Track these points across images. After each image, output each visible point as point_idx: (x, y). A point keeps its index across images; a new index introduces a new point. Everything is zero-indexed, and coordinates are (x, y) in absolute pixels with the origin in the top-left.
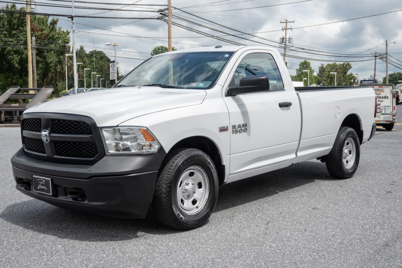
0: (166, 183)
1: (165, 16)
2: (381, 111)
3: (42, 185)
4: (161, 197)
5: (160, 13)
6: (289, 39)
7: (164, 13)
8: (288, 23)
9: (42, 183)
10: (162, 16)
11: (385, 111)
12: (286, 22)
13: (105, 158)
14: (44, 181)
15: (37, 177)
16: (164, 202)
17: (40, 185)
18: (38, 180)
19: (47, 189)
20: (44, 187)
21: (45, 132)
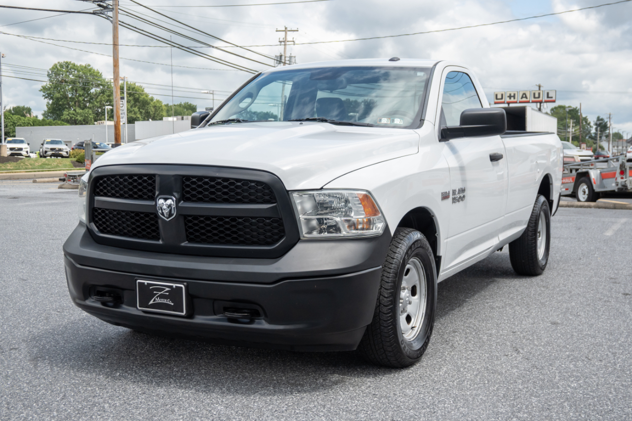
0: (387, 288)
1: (106, 10)
3: (161, 296)
4: (380, 311)
5: (97, 3)
6: (290, 57)
7: (105, 5)
8: (288, 33)
9: (161, 294)
10: (102, 10)
12: (286, 30)
13: (299, 247)
14: (167, 289)
15: (147, 283)
16: (385, 321)
17: (157, 297)
18: (151, 288)
19: (173, 304)
20: (165, 301)
21: (166, 199)
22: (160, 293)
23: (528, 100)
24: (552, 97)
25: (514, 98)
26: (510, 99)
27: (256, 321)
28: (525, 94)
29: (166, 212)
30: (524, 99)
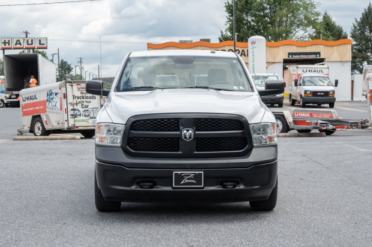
2: (90, 115)
3: (188, 179)
11: (93, 114)
13: (255, 150)
14: (193, 175)
15: (180, 173)
17: (186, 180)
18: (182, 175)
19: (196, 182)
20: (191, 181)
21: (188, 131)
22: (188, 177)
23: (22, 46)
24: (44, 44)
25: (9, 45)
26: (5, 45)
27: (237, 186)
28: (19, 41)
29: (188, 137)
30: (18, 46)
